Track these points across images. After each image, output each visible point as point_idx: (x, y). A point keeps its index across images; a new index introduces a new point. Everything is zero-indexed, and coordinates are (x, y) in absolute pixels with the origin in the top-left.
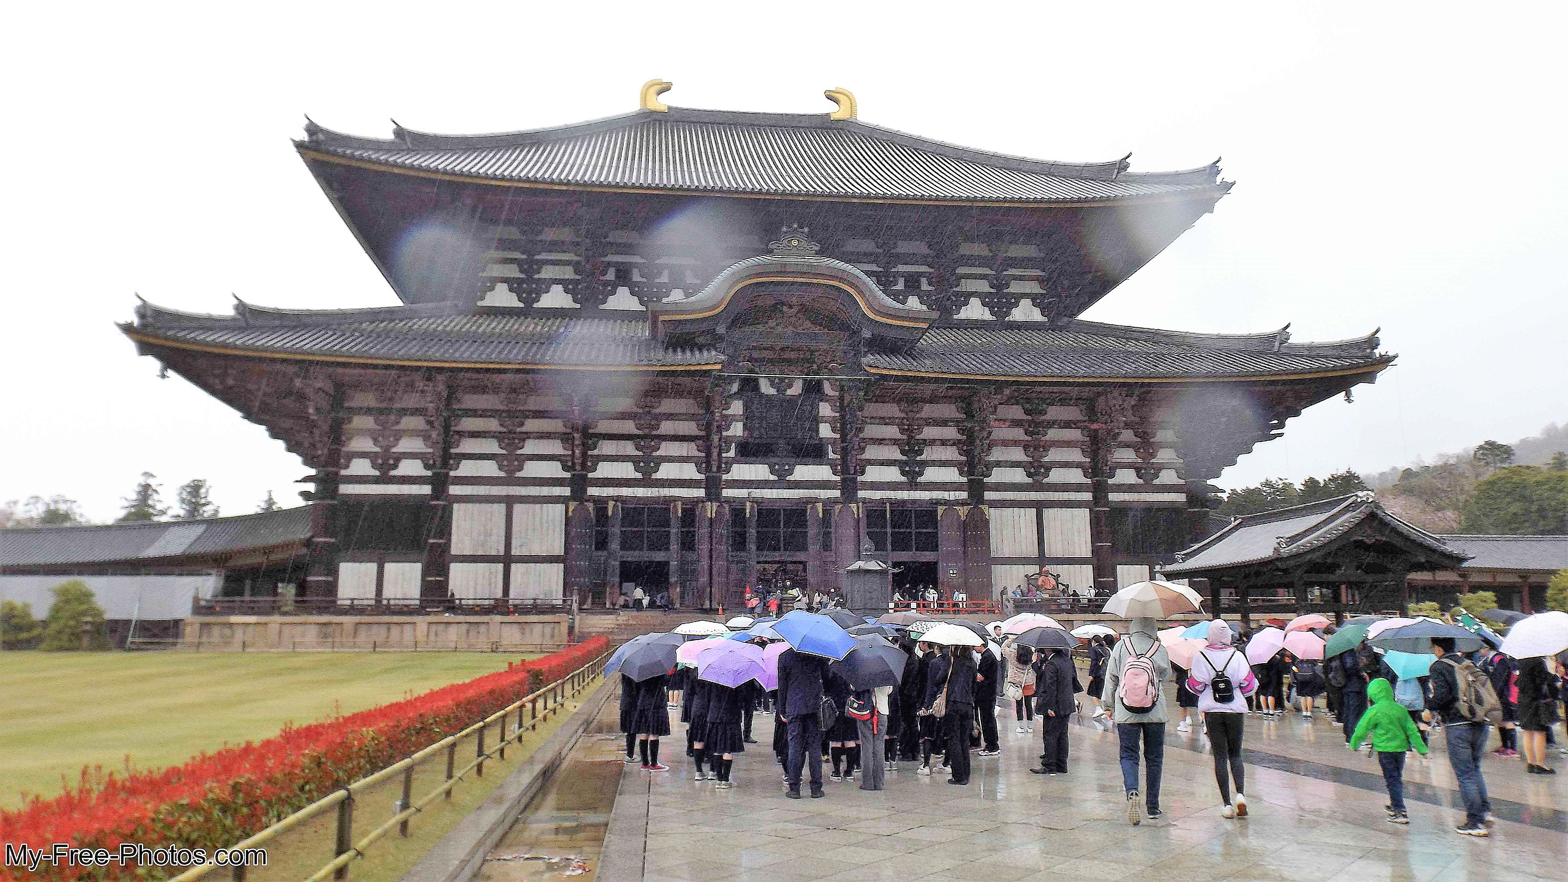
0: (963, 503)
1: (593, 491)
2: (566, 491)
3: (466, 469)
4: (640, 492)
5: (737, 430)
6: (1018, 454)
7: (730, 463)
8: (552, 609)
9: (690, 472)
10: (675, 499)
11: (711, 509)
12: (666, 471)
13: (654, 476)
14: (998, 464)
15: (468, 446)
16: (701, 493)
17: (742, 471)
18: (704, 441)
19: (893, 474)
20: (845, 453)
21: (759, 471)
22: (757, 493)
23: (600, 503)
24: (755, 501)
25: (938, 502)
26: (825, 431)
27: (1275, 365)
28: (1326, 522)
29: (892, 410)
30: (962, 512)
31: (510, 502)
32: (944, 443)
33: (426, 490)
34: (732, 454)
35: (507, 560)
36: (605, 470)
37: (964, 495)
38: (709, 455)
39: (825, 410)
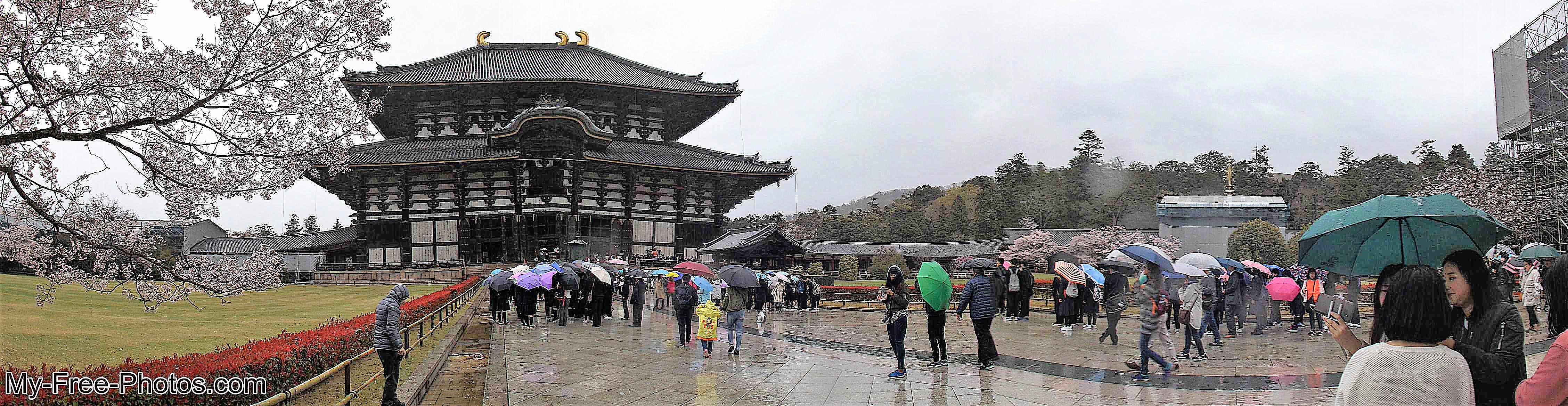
0: (622, 217)
1: (468, 213)
2: (457, 214)
3: (415, 207)
4: (487, 213)
5: (527, 183)
6: (647, 198)
7: (525, 198)
8: (455, 265)
9: (507, 202)
10: (502, 215)
11: (518, 218)
12: (498, 203)
13: (493, 205)
14: (639, 202)
15: (415, 197)
16: (513, 211)
17: (530, 201)
18: (513, 190)
19: (593, 203)
20: (573, 193)
21: (537, 200)
22: (537, 210)
23: (471, 218)
24: (536, 213)
25: (612, 216)
26: (566, 183)
27: (752, 168)
28: (759, 234)
29: (595, 175)
30: (622, 221)
31: (434, 220)
32: (616, 191)
33: (400, 217)
34: (525, 194)
35: (435, 244)
36: (472, 204)
37: (623, 214)
38: (516, 195)
39: (566, 173)
